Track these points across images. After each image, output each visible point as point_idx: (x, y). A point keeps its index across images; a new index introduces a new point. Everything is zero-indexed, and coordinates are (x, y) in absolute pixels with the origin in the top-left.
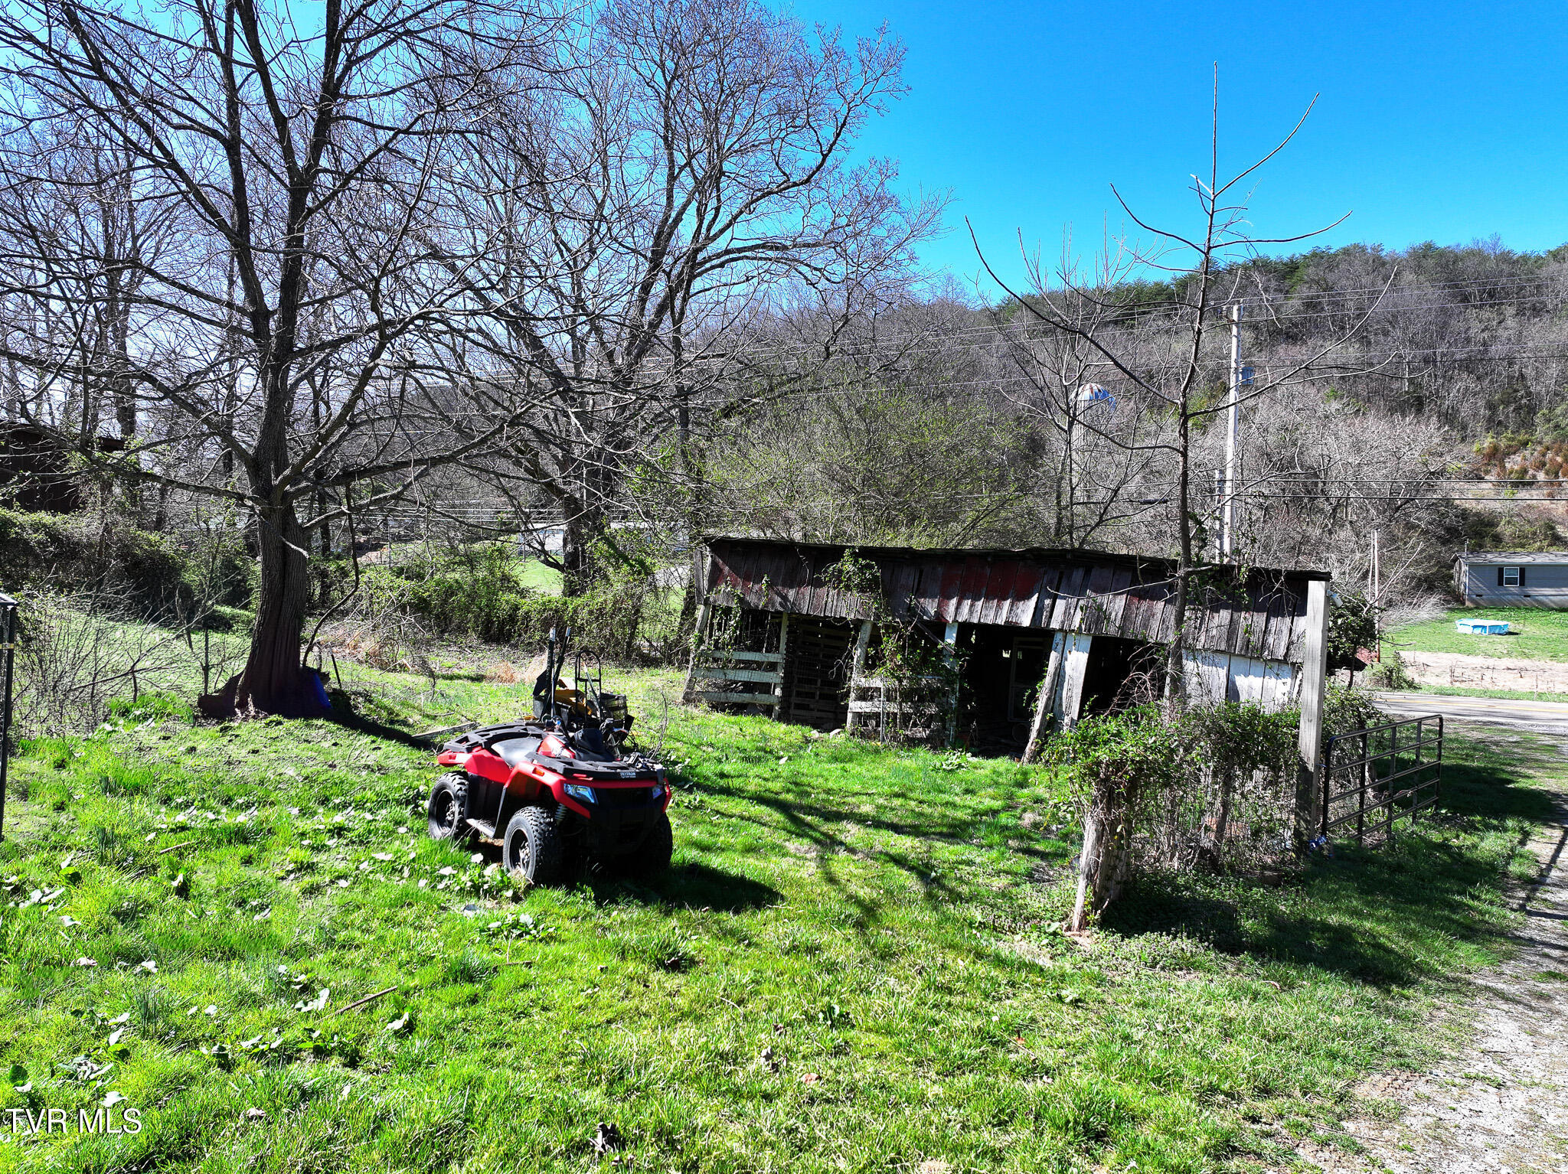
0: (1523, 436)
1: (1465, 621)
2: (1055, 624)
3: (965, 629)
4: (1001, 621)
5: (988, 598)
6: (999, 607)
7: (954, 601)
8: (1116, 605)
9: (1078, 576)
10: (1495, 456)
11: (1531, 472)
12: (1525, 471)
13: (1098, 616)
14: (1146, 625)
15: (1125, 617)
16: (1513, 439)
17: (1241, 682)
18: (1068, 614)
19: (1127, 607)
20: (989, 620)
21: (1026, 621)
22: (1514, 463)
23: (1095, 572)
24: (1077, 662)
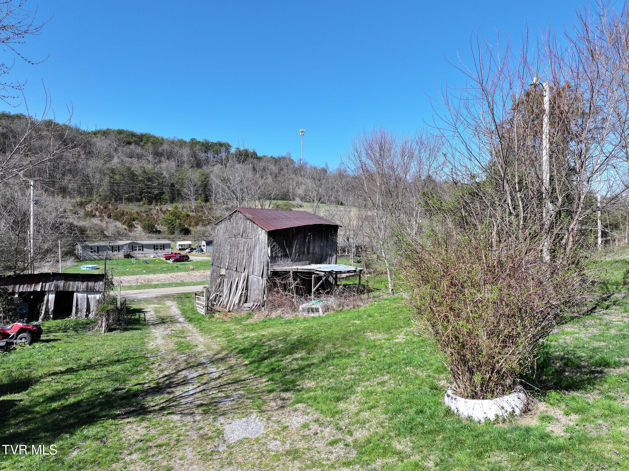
0: (90, 198)
1: (83, 266)
2: (46, 290)
3: (21, 294)
4: (32, 290)
5: (28, 284)
6: (31, 287)
7: (18, 286)
8: (61, 283)
9: (51, 278)
10: (82, 205)
11: (94, 212)
12: (92, 211)
13: (57, 287)
14: (69, 287)
15: (64, 286)
16: (86, 199)
17: (89, 296)
18: (50, 287)
19: (64, 284)
20: (29, 290)
21: (39, 290)
22: (89, 208)
23: (56, 277)
24: (52, 297)
